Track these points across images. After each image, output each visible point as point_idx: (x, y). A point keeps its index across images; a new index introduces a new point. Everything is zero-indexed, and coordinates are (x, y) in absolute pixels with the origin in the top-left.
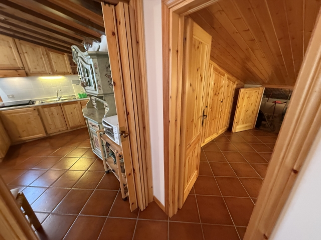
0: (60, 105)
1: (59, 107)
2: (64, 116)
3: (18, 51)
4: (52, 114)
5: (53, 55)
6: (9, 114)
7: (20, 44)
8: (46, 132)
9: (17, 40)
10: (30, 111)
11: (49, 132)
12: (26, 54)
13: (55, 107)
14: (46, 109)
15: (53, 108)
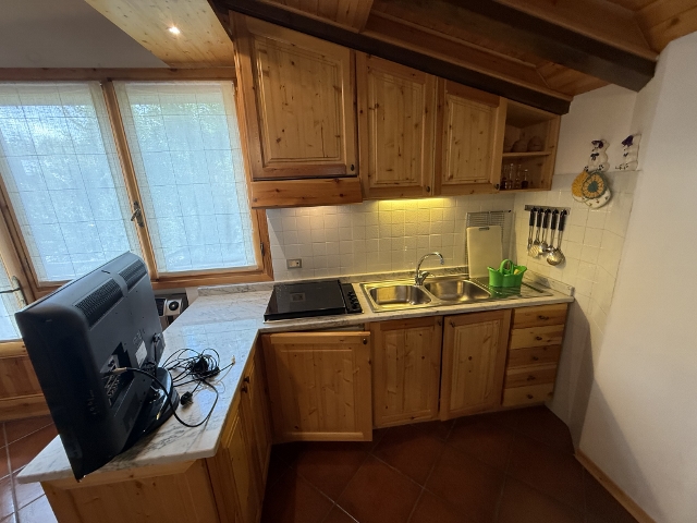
0: (442, 324)
2: (441, 366)
3: (355, 104)
4: (407, 355)
5: (458, 109)
6: (287, 346)
7: (369, 71)
9: (361, 56)
12: (373, 114)
13: (421, 330)
14: (393, 336)
15: (414, 334)
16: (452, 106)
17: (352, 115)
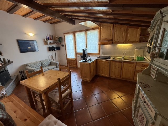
0: (122, 62)
1: (121, 63)
2: (121, 69)
3: (113, 31)
4: (116, 66)
7: (116, 26)
8: (109, 75)
9: (115, 25)
10: (107, 62)
11: (110, 76)
12: (116, 32)
13: (118, 63)
14: (114, 63)
16: (129, 30)
17: (112, 33)
